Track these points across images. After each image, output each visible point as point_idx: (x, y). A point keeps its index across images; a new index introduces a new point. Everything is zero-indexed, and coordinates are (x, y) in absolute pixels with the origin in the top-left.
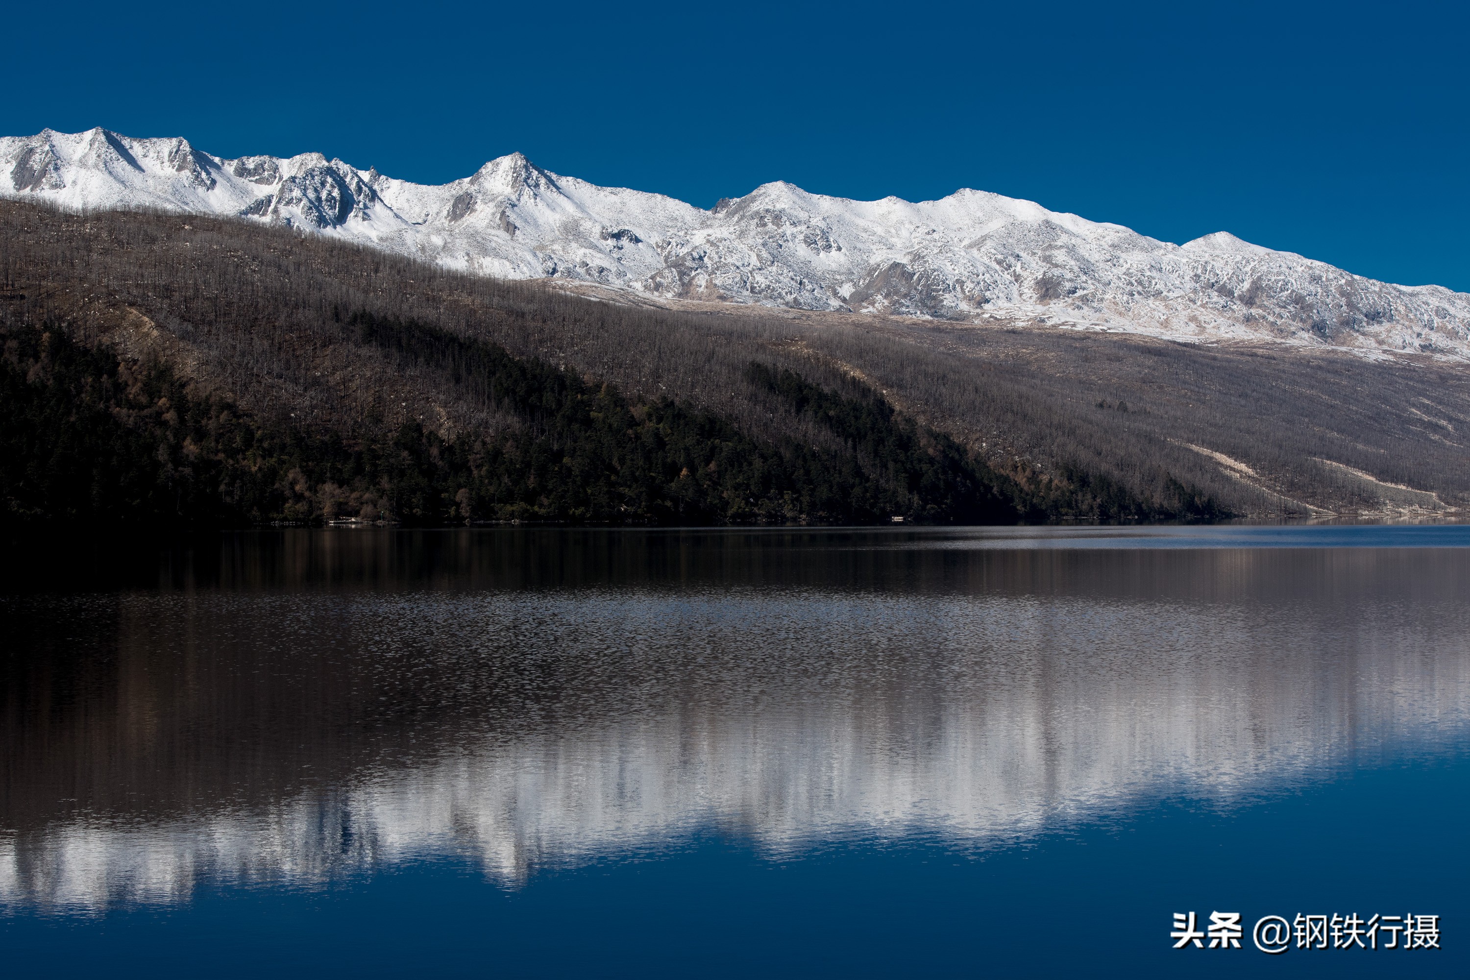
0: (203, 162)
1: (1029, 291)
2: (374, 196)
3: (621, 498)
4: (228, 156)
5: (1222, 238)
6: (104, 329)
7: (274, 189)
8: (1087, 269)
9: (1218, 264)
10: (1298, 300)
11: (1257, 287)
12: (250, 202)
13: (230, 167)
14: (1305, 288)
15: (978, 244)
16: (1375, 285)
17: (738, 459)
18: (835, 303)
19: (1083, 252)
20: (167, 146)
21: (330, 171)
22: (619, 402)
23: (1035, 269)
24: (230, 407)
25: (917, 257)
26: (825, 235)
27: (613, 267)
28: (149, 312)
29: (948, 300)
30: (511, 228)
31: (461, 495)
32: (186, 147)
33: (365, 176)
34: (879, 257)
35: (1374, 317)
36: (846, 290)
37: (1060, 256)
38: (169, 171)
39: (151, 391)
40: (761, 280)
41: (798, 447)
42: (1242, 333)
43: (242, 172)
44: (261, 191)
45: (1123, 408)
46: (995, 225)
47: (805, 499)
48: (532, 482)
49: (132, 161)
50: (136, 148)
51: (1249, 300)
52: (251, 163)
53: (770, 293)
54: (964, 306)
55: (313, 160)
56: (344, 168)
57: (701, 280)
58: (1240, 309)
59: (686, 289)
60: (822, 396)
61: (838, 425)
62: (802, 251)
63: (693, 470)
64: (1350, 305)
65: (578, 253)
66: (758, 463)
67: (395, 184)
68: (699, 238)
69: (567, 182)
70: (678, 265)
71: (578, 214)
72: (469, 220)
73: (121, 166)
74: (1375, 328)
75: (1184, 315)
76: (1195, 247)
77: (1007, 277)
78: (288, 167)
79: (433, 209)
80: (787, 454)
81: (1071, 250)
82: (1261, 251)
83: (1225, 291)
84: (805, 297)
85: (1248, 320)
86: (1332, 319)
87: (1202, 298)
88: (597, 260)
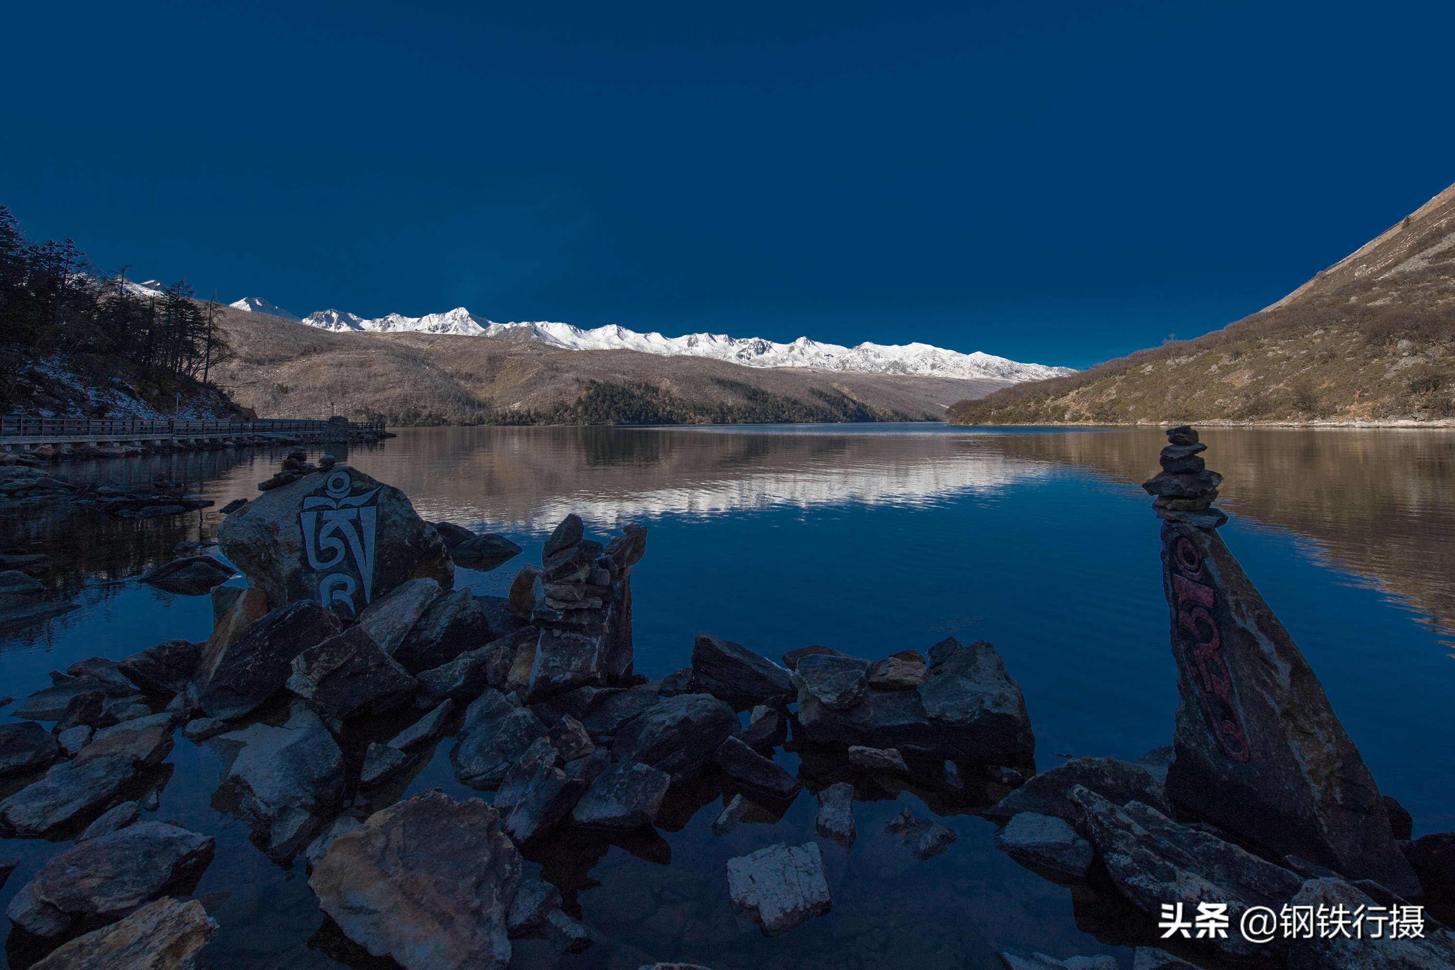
0: (731, 340)
1: (929, 366)
2: (770, 347)
3: (768, 418)
4: (737, 338)
5: (979, 353)
6: (658, 383)
7: (747, 346)
8: (943, 361)
9: (977, 360)
10: (998, 368)
11: (987, 365)
12: (741, 349)
13: (737, 341)
14: (1000, 365)
15: (916, 356)
16: (1018, 364)
17: (800, 409)
18: (881, 371)
19: (942, 357)
20: (723, 336)
21: (760, 342)
22: (775, 396)
23: (931, 361)
24: (681, 400)
25: (901, 359)
26: (879, 355)
27: (827, 363)
28: (669, 379)
29: (908, 369)
30: (803, 354)
31: (729, 418)
32: (727, 337)
33: (769, 342)
34: (892, 359)
35: (1017, 372)
36: (883, 368)
37: (937, 358)
38: (723, 342)
39: (665, 396)
40: (862, 365)
41: (816, 407)
42: (982, 376)
43: (740, 342)
44: (744, 346)
45: (931, 396)
46: (921, 351)
47: (816, 418)
48: (747, 415)
49: (715, 340)
50: (715, 337)
51: (985, 368)
52: (742, 340)
53: (864, 368)
54: (912, 371)
55: (757, 339)
56: (763, 341)
57: (848, 366)
58: (982, 370)
59: (844, 368)
60: (826, 395)
61: (829, 402)
62: (873, 358)
63: (789, 412)
64: (1011, 369)
65: (818, 360)
66: (804, 410)
67: (776, 344)
68: (848, 356)
69: (817, 343)
70: (842, 362)
71: (819, 350)
72: (793, 352)
73: (712, 341)
74: (1017, 374)
75: (968, 372)
76: (972, 355)
77: (923, 364)
78: (751, 341)
79: (785, 350)
80: (813, 408)
81: (940, 357)
82: (989, 356)
83: (979, 366)
84: (873, 369)
85: (984, 373)
86: (1006, 373)
87: (972, 368)
88: (823, 361)
